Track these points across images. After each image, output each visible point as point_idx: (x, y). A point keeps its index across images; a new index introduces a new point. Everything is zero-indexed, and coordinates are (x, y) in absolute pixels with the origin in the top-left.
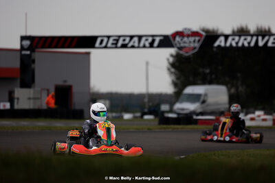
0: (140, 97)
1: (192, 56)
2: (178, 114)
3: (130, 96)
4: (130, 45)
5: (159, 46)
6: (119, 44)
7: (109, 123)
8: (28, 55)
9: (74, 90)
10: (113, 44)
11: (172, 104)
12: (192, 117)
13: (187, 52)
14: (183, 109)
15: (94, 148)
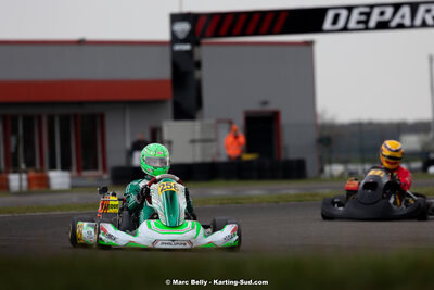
4: (394, 23)
6: (373, 23)
10: (359, 22)
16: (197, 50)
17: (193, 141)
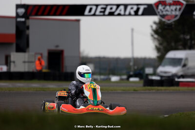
0: (126, 61)
1: (173, 23)
2: (161, 77)
3: (117, 60)
4: (116, 13)
5: (143, 14)
6: (107, 12)
7: (95, 84)
8: (23, 22)
9: (66, 54)
10: (101, 12)
11: (155, 68)
12: (174, 79)
13: (169, 20)
14: (165, 72)
15: (82, 107)
16: (27, 21)
17: (24, 62)
